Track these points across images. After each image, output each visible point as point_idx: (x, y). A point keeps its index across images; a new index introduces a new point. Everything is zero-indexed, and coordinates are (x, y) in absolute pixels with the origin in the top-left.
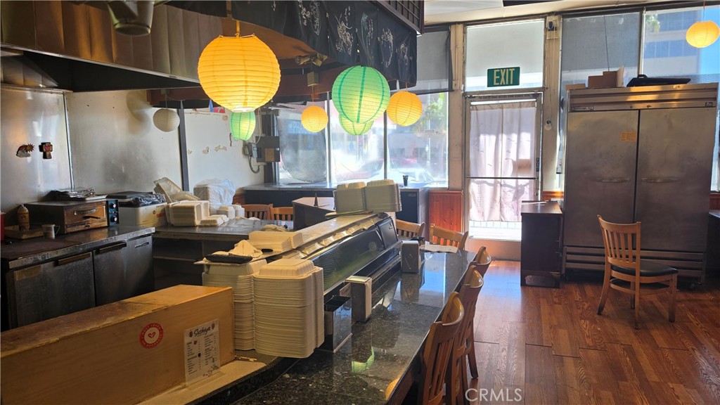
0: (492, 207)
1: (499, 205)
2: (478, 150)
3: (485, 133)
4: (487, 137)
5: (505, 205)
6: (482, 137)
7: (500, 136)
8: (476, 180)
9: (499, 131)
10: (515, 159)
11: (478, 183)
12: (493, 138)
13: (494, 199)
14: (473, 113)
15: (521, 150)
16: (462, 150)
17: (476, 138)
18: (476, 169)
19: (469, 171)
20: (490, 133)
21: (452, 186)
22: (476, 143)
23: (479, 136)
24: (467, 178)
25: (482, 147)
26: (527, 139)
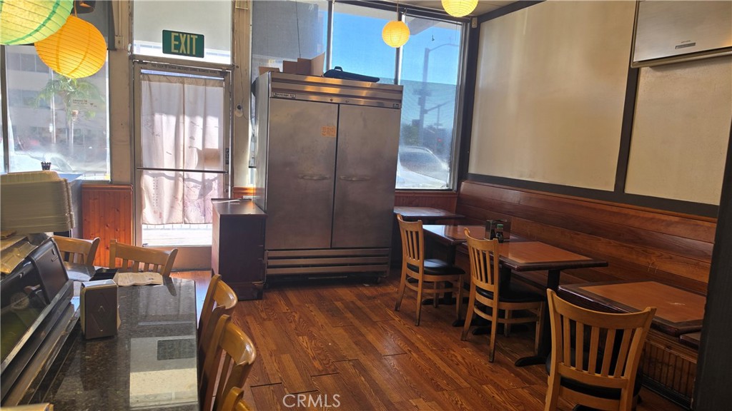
0: (172, 207)
1: (181, 204)
2: (153, 133)
3: (161, 112)
4: (164, 117)
5: (189, 203)
6: (157, 117)
7: (181, 117)
8: (150, 172)
9: (180, 112)
10: (201, 148)
11: (153, 176)
12: (173, 119)
13: (174, 197)
14: (145, 84)
15: (208, 137)
16: (130, 132)
17: (149, 118)
18: (150, 157)
19: (141, 160)
20: (168, 113)
21: (117, 179)
22: (150, 124)
23: (153, 115)
24: (137, 169)
25: (157, 130)
26: (214, 124)
